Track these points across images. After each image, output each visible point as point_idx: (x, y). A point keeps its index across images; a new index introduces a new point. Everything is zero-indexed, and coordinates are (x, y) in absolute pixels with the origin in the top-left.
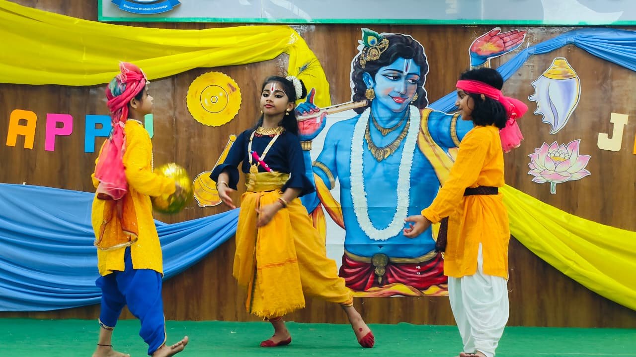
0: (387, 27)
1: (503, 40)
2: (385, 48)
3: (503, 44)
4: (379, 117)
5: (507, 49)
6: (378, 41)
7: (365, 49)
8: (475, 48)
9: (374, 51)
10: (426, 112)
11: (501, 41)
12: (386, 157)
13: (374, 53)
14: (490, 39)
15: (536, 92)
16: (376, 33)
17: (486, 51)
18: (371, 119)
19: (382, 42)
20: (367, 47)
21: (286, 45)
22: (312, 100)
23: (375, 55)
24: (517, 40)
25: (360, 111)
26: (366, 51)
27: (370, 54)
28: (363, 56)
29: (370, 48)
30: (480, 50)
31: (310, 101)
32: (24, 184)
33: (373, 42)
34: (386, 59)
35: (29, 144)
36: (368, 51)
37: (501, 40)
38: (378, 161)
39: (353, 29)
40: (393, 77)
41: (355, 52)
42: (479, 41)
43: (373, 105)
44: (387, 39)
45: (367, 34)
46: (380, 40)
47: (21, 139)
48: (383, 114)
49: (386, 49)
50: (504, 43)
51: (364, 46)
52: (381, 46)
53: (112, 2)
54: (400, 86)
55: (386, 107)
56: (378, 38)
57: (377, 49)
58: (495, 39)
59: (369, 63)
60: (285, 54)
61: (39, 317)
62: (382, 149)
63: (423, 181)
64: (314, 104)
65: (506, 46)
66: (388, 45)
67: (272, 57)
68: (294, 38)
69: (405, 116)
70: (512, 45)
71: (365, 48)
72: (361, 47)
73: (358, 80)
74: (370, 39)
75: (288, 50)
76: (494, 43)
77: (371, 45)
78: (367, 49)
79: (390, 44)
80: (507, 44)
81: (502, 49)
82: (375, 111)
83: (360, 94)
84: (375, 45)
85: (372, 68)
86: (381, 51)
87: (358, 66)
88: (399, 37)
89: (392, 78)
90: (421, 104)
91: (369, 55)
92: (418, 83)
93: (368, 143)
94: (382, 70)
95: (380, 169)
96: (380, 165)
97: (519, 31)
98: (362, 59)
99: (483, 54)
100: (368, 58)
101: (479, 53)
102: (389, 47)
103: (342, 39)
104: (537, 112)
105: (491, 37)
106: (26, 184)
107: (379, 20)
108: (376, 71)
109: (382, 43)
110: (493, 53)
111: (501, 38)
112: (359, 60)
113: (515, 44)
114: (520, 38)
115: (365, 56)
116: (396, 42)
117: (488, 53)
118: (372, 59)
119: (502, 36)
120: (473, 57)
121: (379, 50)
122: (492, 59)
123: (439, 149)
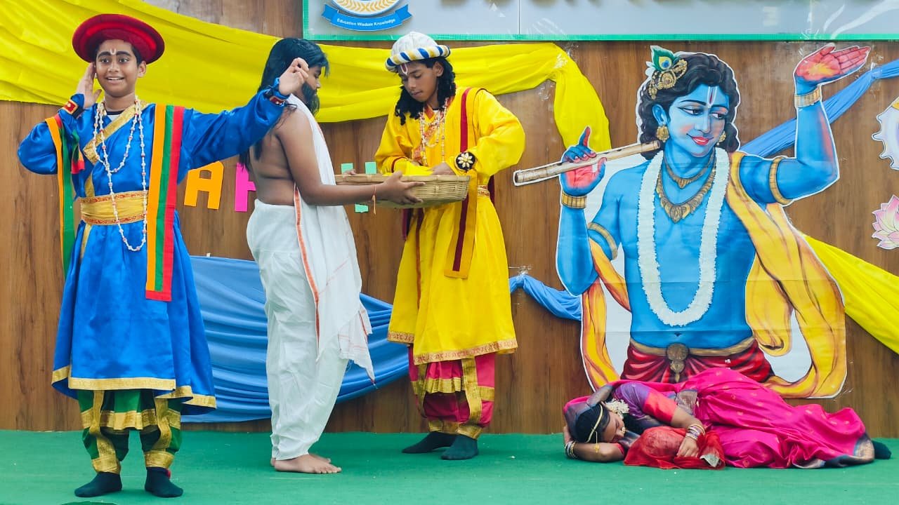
0: (686, 44)
1: (839, 60)
2: (682, 71)
3: (839, 66)
4: (675, 164)
5: (844, 71)
6: (672, 62)
7: (656, 74)
8: (801, 71)
9: (667, 77)
10: (737, 157)
11: (836, 62)
12: (684, 216)
13: (667, 79)
14: (822, 59)
15: (883, 128)
16: (671, 52)
17: (816, 75)
18: (665, 167)
19: (678, 64)
20: (658, 70)
21: (551, 70)
22: (586, 143)
23: (669, 82)
24: (856, 60)
25: (649, 155)
26: (657, 77)
27: (663, 80)
28: (653, 83)
29: (663, 72)
30: (807, 73)
31: (584, 143)
32: (208, 255)
33: (666, 64)
34: (684, 86)
35: (213, 203)
36: (660, 76)
37: (836, 60)
38: (674, 222)
39: (640, 46)
40: (693, 110)
41: (642, 77)
42: (806, 62)
43: (667, 146)
44: (685, 59)
45: (659, 54)
46: (675, 61)
47: (204, 196)
48: (680, 159)
49: (683, 73)
50: (840, 64)
51: (654, 69)
52: (677, 69)
53: (323, 15)
54: (702, 122)
55: (683, 150)
56: (672, 59)
57: (671, 74)
58: (828, 58)
59: (662, 92)
60: (550, 82)
61: (230, 429)
62: (679, 205)
63: (733, 247)
64: (588, 147)
65: (843, 67)
66: (686, 69)
67: (533, 85)
68: (563, 60)
69: (708, 162)
70: (851, 66)
71: (655, 71)
72: (650, 72)
73: (647, 114)
74: (662, 60)
75: (554, 76)
76: (827, 64)
77: (663, 68)
78: (658, 74)
79: (689, 67)
80: (843, 66)
81: (837, 72)
82: (669, 154)
83: (650, 134)
84: (668, 68)
85: (666, 98)
86: (677, 76)
87: (646, 96)
88: (700, 58)
89: (692, 112)
90: (730, 145)
91: (661, 81)
92: (727, 119)
93: (661, 198)
94: (679, 102)
95: (677, 232)
96: (676, 227)
97: (859, 48)
98: (652, 87)
99: (812, 78)
100: (660, 86)
101: (806, 77)
102: (687, 70)
103: (625, 60)
104: (883, 155)
105: (823, 55)
106: (211, 256)
107: (675, 36)
108: (671, 103)
109: (678, 66)
110: (825, 78)
111: (835, 58)
112: (648, 88)
113: (854, 66)
114: (860, 57)
115: (656, 83)
116: (696, 64)
117: (819, 78)
118: (665, 87)
119: (837, 55)
121: (674, 75)
122: (823, 86)
123: (755, 206)
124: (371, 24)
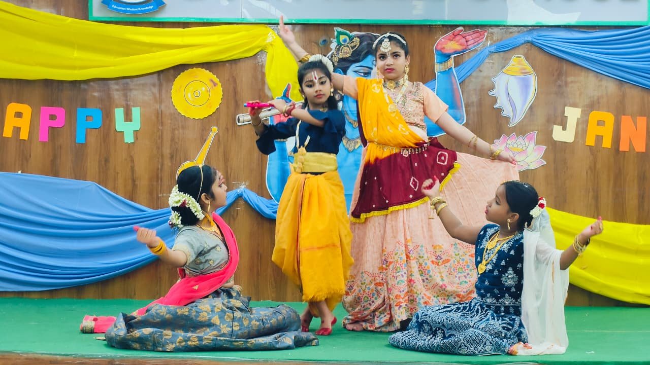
0: (358, 27)
1: (466, 39)
2: (356, 46)
3: (466, 43)
4: (350, 111)
5: (470, 47)
6: (349, 38)
7: (338, 47)
8: (439, 47)
9: (346, 49)
11: (464, 40)
12: (356, 147)
13: (346, 51)
14: (454, 38)
15: (496, 87)
16: (348, 32)
17: (450, 49)
19: (353, 40)
20: (339, 45)
21: (265, 43)
22: (288, 95)
23: (347, 53)
24: (478, 39)
26: (339, 49)
27: (342, 52)
28: (336, 54)
29: (342, 46)
30: (444, 48)
31: (286, 95)
32: (20, 172)
33: (345, 41)
34: (357, 56)
35: (24, 135)
36: (341, 49)
37: (464, 39)
38: (349, 152)
39: (326, 27)
40: (364, 73)
42: (443, 40)
44: (358, 37)
45: (340, 33)
46: (351, 38)
47: (17, 130)
49: (357, 47)
50: (467, 41)
51: (336, 44)
52: (352, 44)
53: (102, 2)
56: (350, 37)
57: (348, 47)
58: (458, 38)
59: (342, 60)
60: (262, 52)
61: (33, 296)
62: (353, 140)
64: (290, 98)
65: (468, 44)
66: (359, 44)
67: (251, 54)
68: (271, 36)
70: (474, 43)
71: (337, 45)
72: (333, 46)
74: (342, 37)
75: (266, 47)
76: (457, 42)
77: (343, 43)
78: (340, 47)
79: (361, 43)
80: (469, 43)
81: (465, 47)
82: (346, 104)
84: (346, 43)
85: (344, 64)
86: (352, 49)
88: (369, 37)
89: (362, 74)
91: (341, 52)
94: (354, 67)
96: (351, 155)
97: (480, 31)
98: (335, 57)
99: (447, 52)
100: (341, 56)
101: (443, 51)
102: (360, 45)
104: (496, 106)
105: (455, 36)
106: (21, 173)
107: (351, 20)
108: (348, 68)
109: (353, 42)
110: (456, 51)
111: (463, 37)
112: (332, 57)
113: (476, 43)
114: (481, 37)
115: (338, 54)
116: (366, 40)
117: (451, 51)
118: (344, 56)
119: (465, 35)
120: (438, 55)
121: (351, 49)
122: (454, 57)
124: (136, 9)
